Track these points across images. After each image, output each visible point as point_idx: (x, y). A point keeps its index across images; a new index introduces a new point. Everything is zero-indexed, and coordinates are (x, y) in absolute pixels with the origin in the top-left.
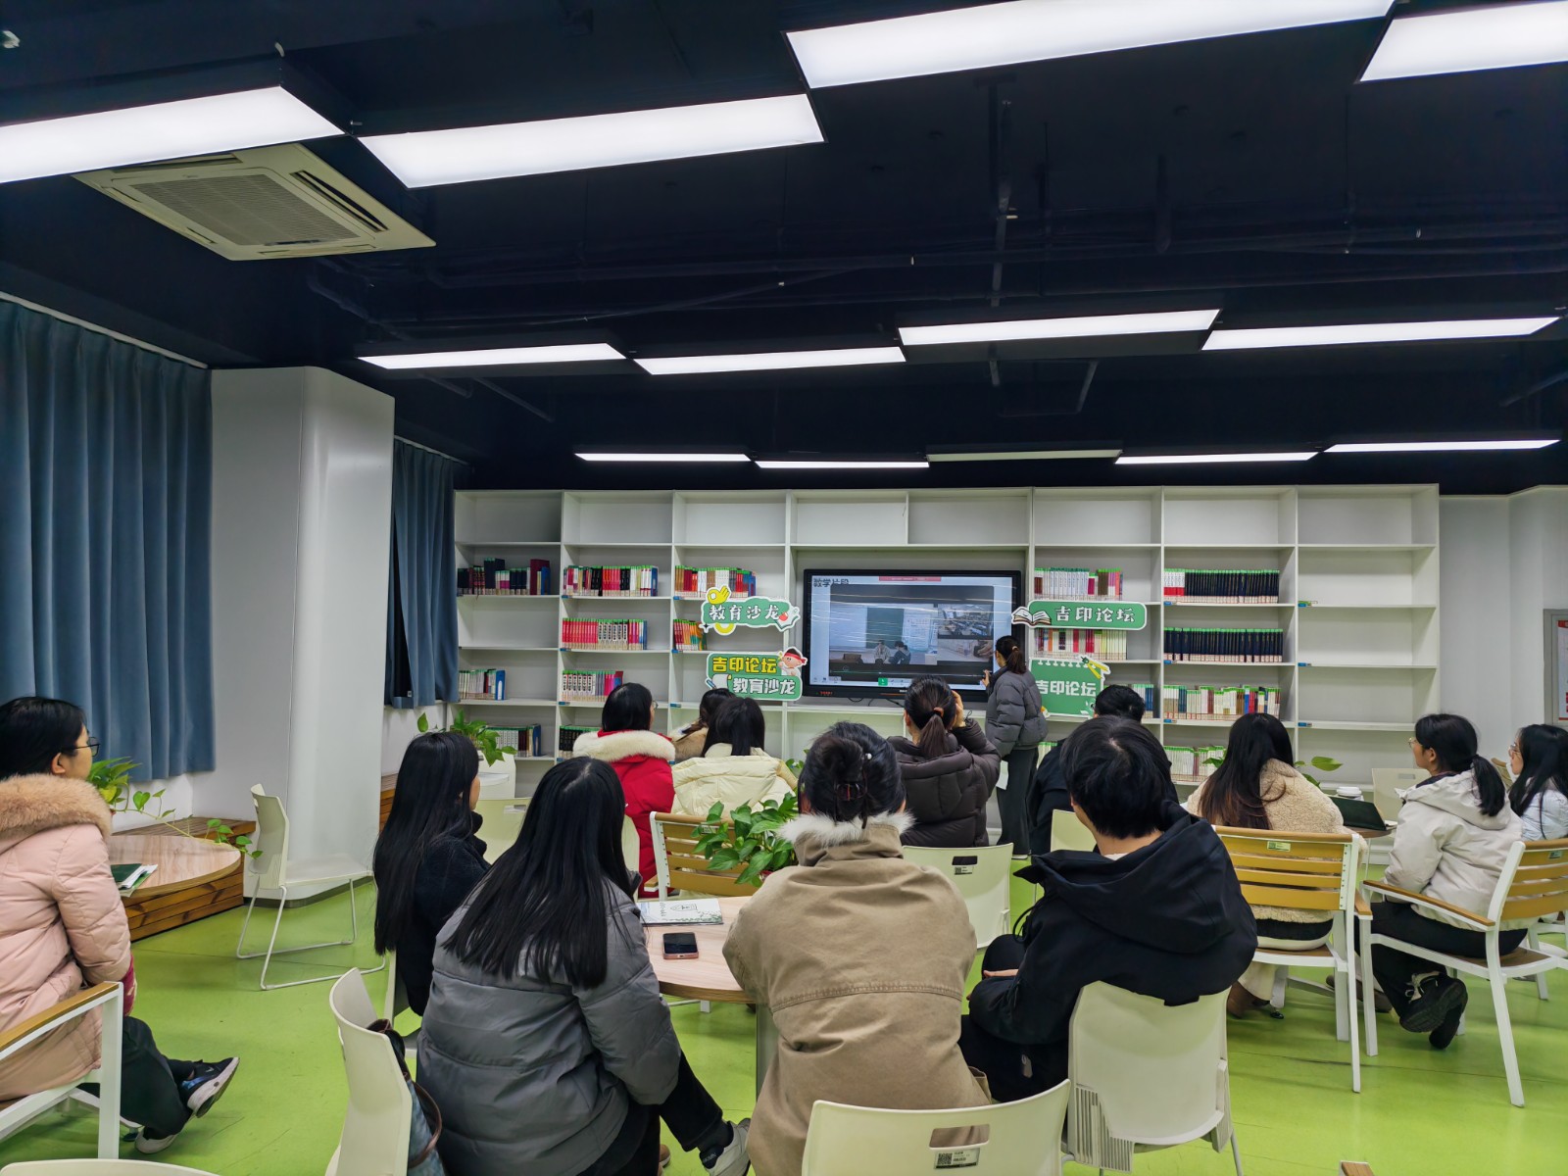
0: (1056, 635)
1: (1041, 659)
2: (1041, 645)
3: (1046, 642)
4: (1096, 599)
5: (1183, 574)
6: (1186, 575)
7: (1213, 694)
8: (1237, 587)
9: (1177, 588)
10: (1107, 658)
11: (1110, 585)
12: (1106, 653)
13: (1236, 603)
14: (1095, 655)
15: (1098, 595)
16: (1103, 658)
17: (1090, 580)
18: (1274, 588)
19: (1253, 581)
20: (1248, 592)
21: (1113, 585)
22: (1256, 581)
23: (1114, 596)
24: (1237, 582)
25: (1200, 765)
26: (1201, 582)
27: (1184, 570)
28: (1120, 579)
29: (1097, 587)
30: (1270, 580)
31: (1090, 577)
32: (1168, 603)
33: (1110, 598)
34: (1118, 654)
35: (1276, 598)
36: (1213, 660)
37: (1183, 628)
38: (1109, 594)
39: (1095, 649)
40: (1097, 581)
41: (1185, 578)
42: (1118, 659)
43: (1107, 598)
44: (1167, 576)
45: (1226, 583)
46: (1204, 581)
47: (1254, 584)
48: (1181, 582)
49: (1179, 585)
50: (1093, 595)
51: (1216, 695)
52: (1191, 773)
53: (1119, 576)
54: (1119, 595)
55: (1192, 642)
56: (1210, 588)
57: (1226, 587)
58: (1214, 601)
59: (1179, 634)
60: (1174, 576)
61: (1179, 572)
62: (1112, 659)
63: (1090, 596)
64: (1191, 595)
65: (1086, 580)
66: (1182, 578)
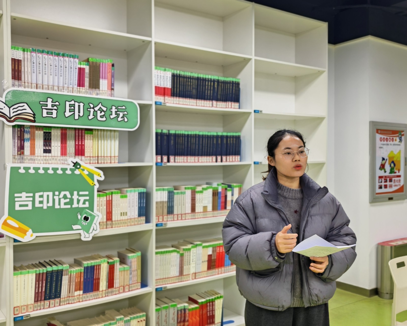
0: (39, 134)
1: (22, 165)
2: (21, 148)
3: (27, 145)
4: (87, 93)
5: (170, 74)
6: (172, 76)
7: (195, 193)
8: (212, 92)
9: (164, 88)
10: (100, 162)
11: (102, 78)
12: (98, 157)
13: (211, 107)
14: (86, 158)
15: (89, 88)
16: (94, 162)
17: (80, 69)
18: (237, 95)
19: (223, 87)
20: (219, 97)
21: (105, 78)
22: (225, 87)
23: (106, 92)
24: (212, 87)
25: (184, 264)
26: (185, 84)
27: (170, 70)
28: (112, 72)
29: (88, 79)
30: (234, 88)
31: (79, 66)
32: (158, 103)
33: (101, 93)
34: (111, 157)
35: (238, 104)
36: (193, 161)
37: (169, 131)
38: (101, 88)
39: (86, 152)
40: (88, 72)
41: (171, 78)
42: (111, 163)
43: (99, 92)
44: (157, 75)
45: (204, 88)
46: (187, 83)
47: (223, 90)
48: (168, 82)
49: (166, 86)
50: (83, 88)
51: (197, 195)
52: (178, 274)
53: (111, 68)
54: (111, 91)
55: (177, 144)
56: (191, 90)
57: (204, 91)
58: (195, 104)
59: (167, 135)
60: (162, 75)
61: (166, 72)
62: (104, 163)
63: (80, 89)
64: (176, 96)
65: (76, 69)
66: (168, 78)
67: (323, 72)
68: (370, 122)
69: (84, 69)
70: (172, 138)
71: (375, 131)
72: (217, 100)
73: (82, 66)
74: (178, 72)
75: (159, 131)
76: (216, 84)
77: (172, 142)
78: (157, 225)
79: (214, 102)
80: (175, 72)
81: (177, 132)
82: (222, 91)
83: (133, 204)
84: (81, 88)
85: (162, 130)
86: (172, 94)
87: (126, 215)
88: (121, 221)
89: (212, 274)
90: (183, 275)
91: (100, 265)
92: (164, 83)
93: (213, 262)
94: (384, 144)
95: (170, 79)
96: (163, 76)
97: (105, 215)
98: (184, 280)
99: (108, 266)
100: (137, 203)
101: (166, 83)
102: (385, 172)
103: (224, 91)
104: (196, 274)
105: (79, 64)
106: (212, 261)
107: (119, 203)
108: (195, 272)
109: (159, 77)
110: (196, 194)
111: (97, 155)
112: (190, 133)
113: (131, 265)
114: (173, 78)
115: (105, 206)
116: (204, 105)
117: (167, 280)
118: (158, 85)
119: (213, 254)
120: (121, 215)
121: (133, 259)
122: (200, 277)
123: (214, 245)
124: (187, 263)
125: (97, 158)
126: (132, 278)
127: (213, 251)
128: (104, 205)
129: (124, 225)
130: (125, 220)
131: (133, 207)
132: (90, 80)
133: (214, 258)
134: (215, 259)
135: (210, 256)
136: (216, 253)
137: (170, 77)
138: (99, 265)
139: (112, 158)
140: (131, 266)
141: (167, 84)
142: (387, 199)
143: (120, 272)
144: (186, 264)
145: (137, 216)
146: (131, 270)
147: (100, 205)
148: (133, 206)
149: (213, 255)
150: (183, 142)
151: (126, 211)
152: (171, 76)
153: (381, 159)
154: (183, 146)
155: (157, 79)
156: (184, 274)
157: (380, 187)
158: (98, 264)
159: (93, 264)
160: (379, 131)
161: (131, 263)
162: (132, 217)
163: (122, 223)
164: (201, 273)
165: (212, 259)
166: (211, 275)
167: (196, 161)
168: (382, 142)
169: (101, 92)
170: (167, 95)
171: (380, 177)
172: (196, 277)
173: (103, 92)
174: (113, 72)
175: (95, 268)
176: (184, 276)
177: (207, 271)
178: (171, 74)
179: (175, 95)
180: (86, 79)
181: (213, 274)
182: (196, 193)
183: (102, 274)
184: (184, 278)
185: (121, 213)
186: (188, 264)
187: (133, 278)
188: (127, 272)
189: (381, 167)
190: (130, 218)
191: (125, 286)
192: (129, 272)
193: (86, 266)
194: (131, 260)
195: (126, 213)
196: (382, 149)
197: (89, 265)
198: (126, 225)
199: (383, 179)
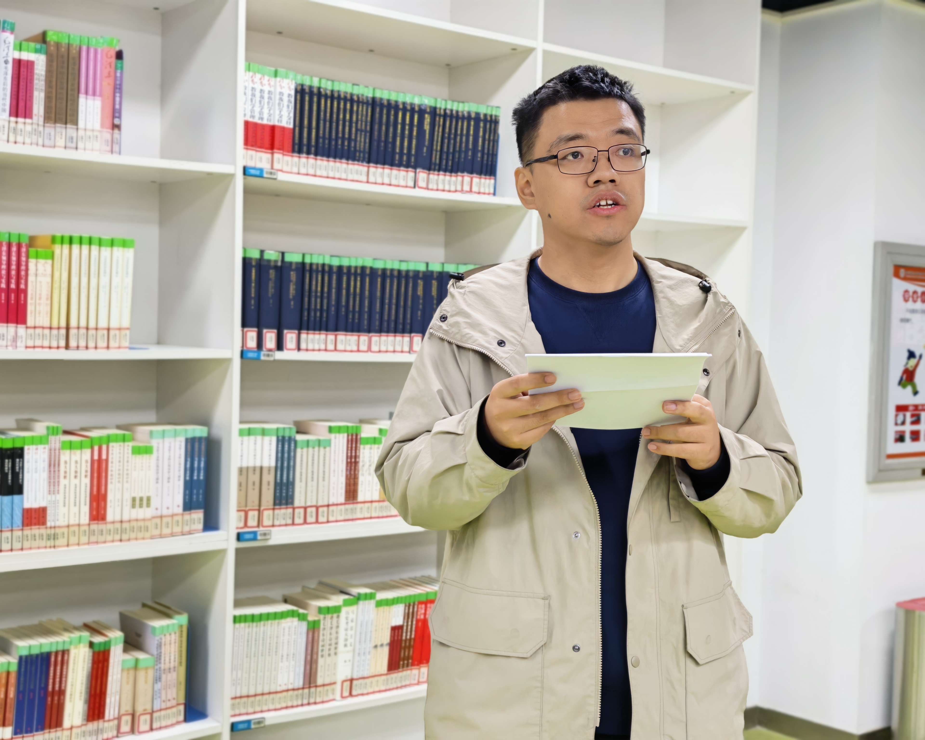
5: (289, 88)
6: (296, 91)
7: (358, 445)
8: (414, 142)
9: (273, 128)
10: (73, 343)
11: (87, 93)
12: (68, 328)
13: (410, 187)
14: (31, 331)
15: (44, 123)
16: (54, 344)
17: (18, 64)
18: (488, 154)
19: (447, 130)
20: (436, 158)
21: (94, 94)
22: (453, 131)
23: (96, 133)
24: (415, 129)
25: (320, 654)
26: (335, 116)
27: (291, 75)
28: (116, 77)
29: (42, 95)
30: (481, 134)
31: (17, 55)
32: (252, 172)
33: (82, 138)
34: (108, 329)
35: (492, 181)
36: (355, 348)
37: (283, 254)
38: (81, 123)
39: (31, 313)
40: (43, 73)
41: (293, 100)
42: (108, 347)
43: (74, 135)
44: (250, 89)
45: (391, 130)
46: (341, 116)
47: (449, 139)
48: (285, 109)
49: (278, 121)
50: (28, 121)
51: (364, 448)
52: (299, 683)
53: (113, 65)
54: (111, 131)
55: (307, 294)
56: (353, 137)
57: (390, 140)
58: (364, 179)
59: (276, 267)
60: (266, 88)
61: (278, 79)
62: (87, 348)
63: (17, 122)
64: (308, 153)
65: (6, 62)
66: (285, 98)
67: (746, 94)
68: (877, 245)
69: (30, 65)
70: (293, 276)
71: (891, 270)
72: (429, 167)
73: (25, 56)
74: (316, 83)
75: (255, 254)
76: (427, 118)
77: (292, 289)
78: (239, 537)
79: (422, 175)
80: (307, 81)
81: (308, 260)
82: (446, 141)
83: (169, 472)
84: (21, 120)
85: (262, 252)
86: (296, 147)
87: (148, 505)
88: (134, 524)
89: (401, 681)
90: (316, 686)
91: (68, 651)
92: (272, 112)
93: (405, 648)
94: (913, 311)
95: (289, 101)
96: (269, 92)
97: (85, 504)
98: (318, 700)
99: (91, 654)
100: (179, 471)
101: (277, 112)
102: (916, 393)
103: (452, 142)
104: (355, 683)
105: (14, 49)
106: (403, 645)
107: (127, 470)
108: (349, 677)
109: (258, 94)
110: (362, 447)
111: (63, 324)
112: (345, 263)
113: (161, 653)
114: (298, 97)
115: (86, 476)
116: (390, 181)
117: (266, 700)
118: (253, 117)
119: (405, 624)
120: (133, 506)
121: (165, 635)
122: (365, 691)
123: (410, 596)
124: (329, 650)
125: (63, 332)
126: (160, 693)
127: (407, 616)
128: (83, 474)
129: (140, 535)
130: (144, 520)
131: (169, 482)
132: (48, 98)
133: (408, 637)
134: (410, 639)
135: (396, 630)
136: (414, 623)
137: (289, 95)
138: (65, 653)
139: (112, 333)
140: (160, 656)
141: (281, 117)
142: (919, 472)
143: (125, 674)
144: (326, 653)
145: (180, 510)
146: (160, 668)
147: (73, 474)
148: (169, 478)
149: (405, 628)
150: (326, 289)
151: (148, 494)
152: (293, 93)
153: (906, 354)
154: (325, 301)
155: (252, 100)
156: (320, 682)
157: (900, 438)
158: (60, 648)
159: (45, 649)
160: (902, 272)
161: (161, 648)
162: (165, 512)
163: (135, 530)
164: (368, 681)
165: (404, 638)
166: (399, 685)
167: (364, 347)
168: (910, 305)
169: (81, 133)
170: (279, 149)
171: (901, 409)
172: (354, 693)
173: (89, 133)
174: (118, 75)
175: (53, 659)
176: (319, 689)
177: (387, 674)
178: (293, 87)
179: (305, 149)
180: (36, 94)
181: (404, 683)
182: (360, 444)
183: (73, 679)
184: (319, 694)
185: (134, 500)
186: (333, 651)
187: (163, 692)
188: (146, 673)
189: (904, 377)
190: (159, 513)
191: (138, 714)
192: (151, 673)
193: (24, 653)
194: (161, 639)
195: (149, 499)
196: (907, 325)
197: (35, 651)
198: (148, 535)
199: (908, 414)
